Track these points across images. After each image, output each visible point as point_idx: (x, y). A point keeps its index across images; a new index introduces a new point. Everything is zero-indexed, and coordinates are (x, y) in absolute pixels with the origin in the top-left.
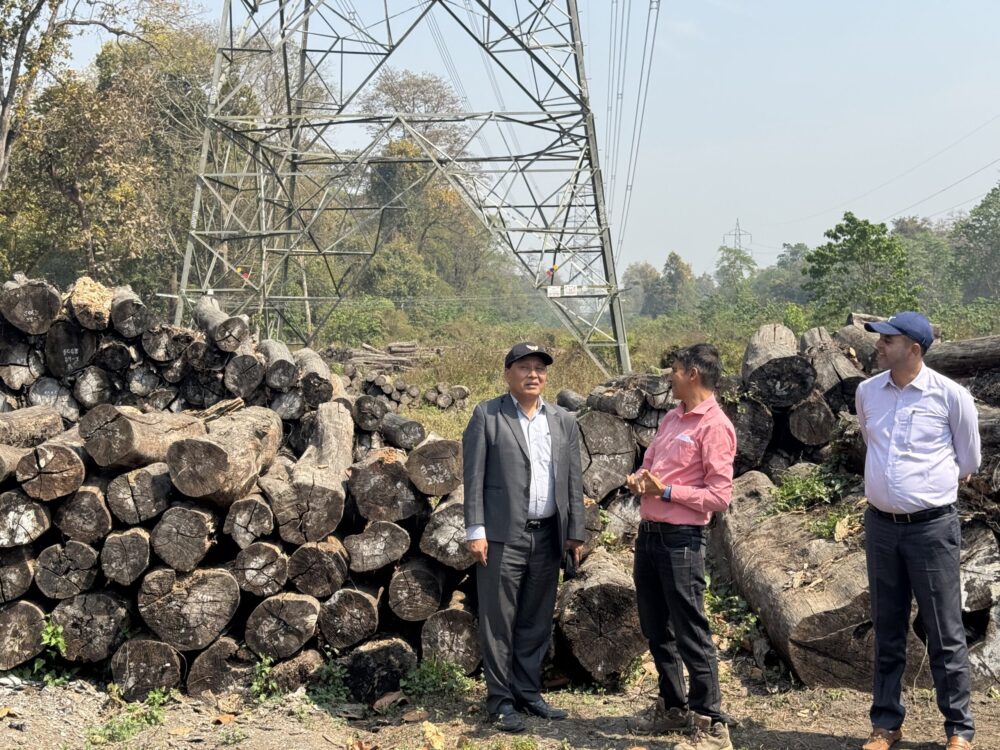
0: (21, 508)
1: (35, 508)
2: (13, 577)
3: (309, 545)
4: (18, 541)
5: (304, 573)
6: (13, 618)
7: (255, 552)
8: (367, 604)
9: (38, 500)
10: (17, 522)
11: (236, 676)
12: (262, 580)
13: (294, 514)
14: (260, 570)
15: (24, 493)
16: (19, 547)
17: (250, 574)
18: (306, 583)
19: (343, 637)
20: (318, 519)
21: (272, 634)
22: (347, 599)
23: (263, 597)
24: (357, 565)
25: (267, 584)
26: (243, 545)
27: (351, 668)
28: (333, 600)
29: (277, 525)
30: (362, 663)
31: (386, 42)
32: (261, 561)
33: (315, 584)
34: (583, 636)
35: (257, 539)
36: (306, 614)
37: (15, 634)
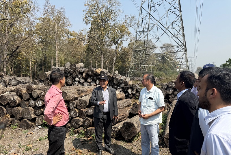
0: (40, 101)
1: (42, 101)
2: (40, 111)
3: (82, 110)
4: (40, 106)
5: (81, 114)
6: (40, 117)
7: (73, 110)
8: (89, 121)
9: (42, 100)
10: (39, 103)
11: (70, 130)
12: (73, 115)
13: (79, 104)
14: (73, 113)
15: (40, 99)
16: (40, 107)
17: (72, 114)
18: (81, 116)
19: (86, 125)
20: (83, 105)
21: (74, 124)
22: (87, 119)
23: (74, 118)
24: (88, 114)
25: (74, 116)
26: (71, 109)
27: (86, 132)
28: (85, 119)
29: (77, 106)
30: (87, 131)
31: (158, 38)
32: (73, 112)
33: (82, 116)
34: (123, 131)
35: (73, 108)
36: (79, 121)
37: (40, 120)
